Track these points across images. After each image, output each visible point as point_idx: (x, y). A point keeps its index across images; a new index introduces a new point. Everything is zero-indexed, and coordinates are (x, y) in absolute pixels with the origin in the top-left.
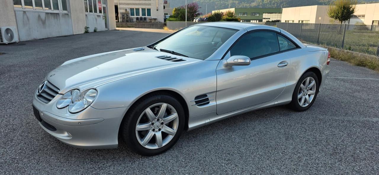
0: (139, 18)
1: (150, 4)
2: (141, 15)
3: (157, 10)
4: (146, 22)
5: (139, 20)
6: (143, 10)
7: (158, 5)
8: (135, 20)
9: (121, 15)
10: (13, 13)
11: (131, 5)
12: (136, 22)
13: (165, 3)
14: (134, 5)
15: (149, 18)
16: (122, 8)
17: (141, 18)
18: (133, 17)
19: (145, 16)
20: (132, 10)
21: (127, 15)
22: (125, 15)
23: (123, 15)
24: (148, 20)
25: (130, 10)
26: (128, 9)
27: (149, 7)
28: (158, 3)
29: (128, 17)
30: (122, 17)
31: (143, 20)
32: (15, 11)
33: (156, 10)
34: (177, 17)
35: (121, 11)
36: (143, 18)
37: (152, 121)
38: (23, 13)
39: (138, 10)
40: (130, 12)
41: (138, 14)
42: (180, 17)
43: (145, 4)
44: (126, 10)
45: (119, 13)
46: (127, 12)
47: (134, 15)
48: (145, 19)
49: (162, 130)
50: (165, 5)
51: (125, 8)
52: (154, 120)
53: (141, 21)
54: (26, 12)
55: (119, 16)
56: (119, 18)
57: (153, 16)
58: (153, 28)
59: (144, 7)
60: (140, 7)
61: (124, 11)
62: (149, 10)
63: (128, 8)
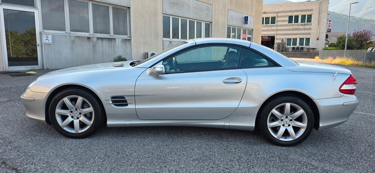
0: (296, 48)
1: (309, 34)
2: (298, 45)
3: (318, 39)
4: (303, 52)
5: (296, 49)
6: (301, 40)
7: (319, 34)
8: (291, 50)
9: (277, 45)
10: (162, 42)
11: (289, 35)
12: (292, 51)
13: (328, 32)
14: (292, 35)
15: (307, 48)
16: (279, 38)
17: (298, 48)
18: (289, 47)
19: (303, 45)
20: (289, 40)
21: (283, 45)
22: (281, 45)
23: (279, 46)
24: (305, 50)
25: (286, 40)
26: (284, 40)
27: (308, 36)
28: (319, 32)
29: (284, 47)
30: (278, 47)
31: (300, 49)
32: (163, 41)
33: (316, 39)
34: (337, 46)
35: (277, 42)
36: (300, 48)
37: (71, 109)
38: (169, 43)
39: (295, 40)
40: (286, 42)
41: (295, 43)
42: (341, 46)
43: (304, 33)
44: (283, 40)
45: (275, 43)
46: (283, 42)
47: (291, 45)
48: (302, 48)
49: (80, 119)
50: (328, 34)
51: (282, 38)
52: (72, 109)
53: (297, 51)
54: (172, 42)
55: (275, 47)
56: (275, 48)
57: (311, 46)
58: (305, 58)
59: (302, 37)
60: (298, 37)
61: (280, 41)
62: (308, 40)
63: (284, 38)
